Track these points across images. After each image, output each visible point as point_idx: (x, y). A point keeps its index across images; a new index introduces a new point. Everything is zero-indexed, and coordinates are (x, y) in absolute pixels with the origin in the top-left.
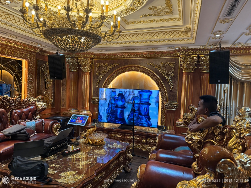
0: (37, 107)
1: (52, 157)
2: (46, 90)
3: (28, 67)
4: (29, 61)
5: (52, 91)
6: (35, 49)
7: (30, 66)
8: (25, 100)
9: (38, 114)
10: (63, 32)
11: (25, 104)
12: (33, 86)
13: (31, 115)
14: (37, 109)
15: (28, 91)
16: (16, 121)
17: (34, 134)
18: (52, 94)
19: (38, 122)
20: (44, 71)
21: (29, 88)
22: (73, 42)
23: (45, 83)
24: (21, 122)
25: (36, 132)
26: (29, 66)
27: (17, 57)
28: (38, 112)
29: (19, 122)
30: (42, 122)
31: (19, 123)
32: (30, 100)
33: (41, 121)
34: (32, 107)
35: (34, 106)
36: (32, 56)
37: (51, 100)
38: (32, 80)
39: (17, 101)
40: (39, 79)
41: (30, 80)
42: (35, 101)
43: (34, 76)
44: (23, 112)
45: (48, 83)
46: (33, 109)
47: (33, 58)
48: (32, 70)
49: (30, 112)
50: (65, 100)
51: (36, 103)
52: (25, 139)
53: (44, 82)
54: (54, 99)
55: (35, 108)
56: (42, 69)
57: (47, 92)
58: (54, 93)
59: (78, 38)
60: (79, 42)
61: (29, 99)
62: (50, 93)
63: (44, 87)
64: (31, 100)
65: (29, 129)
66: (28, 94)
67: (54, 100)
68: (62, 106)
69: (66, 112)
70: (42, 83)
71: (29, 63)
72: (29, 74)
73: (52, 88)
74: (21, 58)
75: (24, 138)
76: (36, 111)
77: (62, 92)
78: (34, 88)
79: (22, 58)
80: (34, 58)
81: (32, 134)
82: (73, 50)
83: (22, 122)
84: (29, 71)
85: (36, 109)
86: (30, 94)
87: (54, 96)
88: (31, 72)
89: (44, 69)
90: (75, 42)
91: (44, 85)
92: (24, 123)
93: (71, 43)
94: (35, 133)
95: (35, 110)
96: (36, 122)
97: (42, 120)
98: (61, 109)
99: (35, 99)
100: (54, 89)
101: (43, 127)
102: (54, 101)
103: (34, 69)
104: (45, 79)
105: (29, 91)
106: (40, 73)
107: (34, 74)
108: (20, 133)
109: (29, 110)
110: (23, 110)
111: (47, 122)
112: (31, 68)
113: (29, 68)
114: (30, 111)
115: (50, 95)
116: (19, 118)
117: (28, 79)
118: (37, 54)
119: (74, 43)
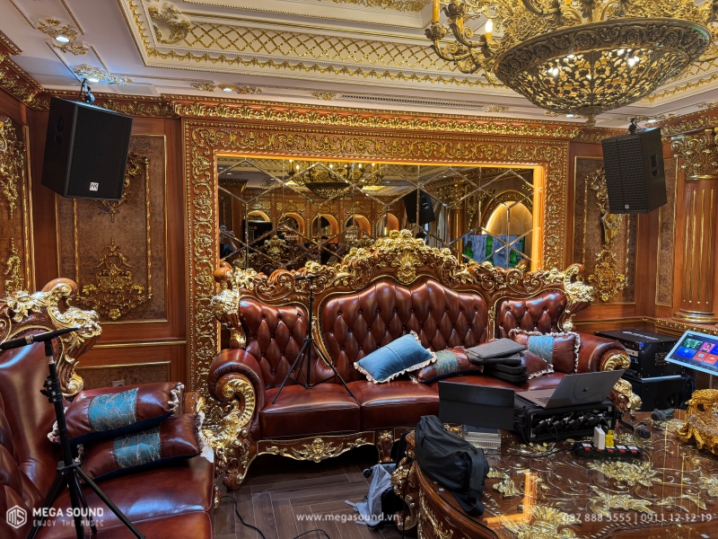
0: (564, 297)
1: (541, 449)
2: (604, 248)
3: (548, 183)
4: (549, 166)
5: (625, 250)
6: (567, 128)
7: (551, 181)
8: (536, 276)
9: (568, 316)
10: (531, 53)
11: (536, 287)
12: (560, 238)
13: (549, 318)
14: (566, 302)
15: (547, 251)
16: (507, 330)
17: (543, 372)
18: (625, 259)
19: (561, 339)
20: (596, 192)
21: (549, 241)
22: (572, 75)
23: (602, 226)
24: (517, 334)
25: (554, 368)
26: (549, 181)
27: (516, 161)
28: (568, 312)
29: (513, 333)
30: (574, 341)
31: (513, 337)
32: (547, 275)
33: (570, 338)
34: (552, 296)
35: (558, 294)
36: (558, 152)
37: (622, 278)
38: (556, 219)
39: (513, 277)
40: (580, 215)
41: (552, 219)
42: (562, 279)
43: (564, 207)
44: (525, 308)
45: (608, 224)
46: (556, 301)
47: (562, 157)
48: (558, 191)
49: (545, 308)
50: (670, 281)
51: (565, 284)
52: (512, 380)
53: (597, 222)
54: (631, 276)
55: (562, 299)
56: (589, 186)
57: (606, 255)
58: (632, 255)
59: (586, 57)
60: (592, 72)
61: (546, 273)
62: (617, 257)
63: (598, 239)
64: (551, 275)
65: (534, 355)
66: (546, 259)
67: (633, 278)
68: (659, 300)
69: (668, 320)
70: (589, 227)
71: (548, 173)
72: (548, 204)
73: (625, 241)
74: (526, 162)
75: (512, 378)
76: (563, 308)
77: (661, 255)
78: (564, 241)
79: (531, 161)
80: (563, 155)
81: (537, 370)
82: (587, 106)
83: (521, 333)
84: (548, 194)
85: (562, 303)
86: (550, 259)
87: (632, 266)
88: (555, 198)
89: (596, 183)
90: (577, 76)
91: (598, 232)
92: (526, 337)
93: (568, 81)
94: (550, 371)
95: (560, 306)
96: (557, 340)
97: (575, 338)
98: (657, 311)
99: (562, 275)
100: (633, 244)
101: (575, 357)
102: (631, 281)
103: (565, 187)
104: (602, 215)
105: (549, 251)
106: (584, 198)
107: (565, 200)
108: (504, 363)
109: (542, 303)
110: (527, 302)
111: (591, 343)
112: (555, 186)
113: (548, 188)
114: (544, 306)
115: (619, 262)
116: (514, 324)
117: (547, 218)
118: (572, 141)
119: (576, 81)
